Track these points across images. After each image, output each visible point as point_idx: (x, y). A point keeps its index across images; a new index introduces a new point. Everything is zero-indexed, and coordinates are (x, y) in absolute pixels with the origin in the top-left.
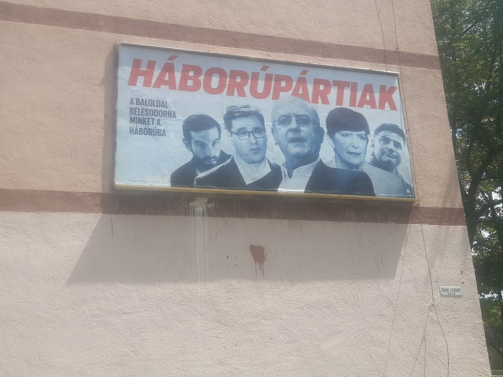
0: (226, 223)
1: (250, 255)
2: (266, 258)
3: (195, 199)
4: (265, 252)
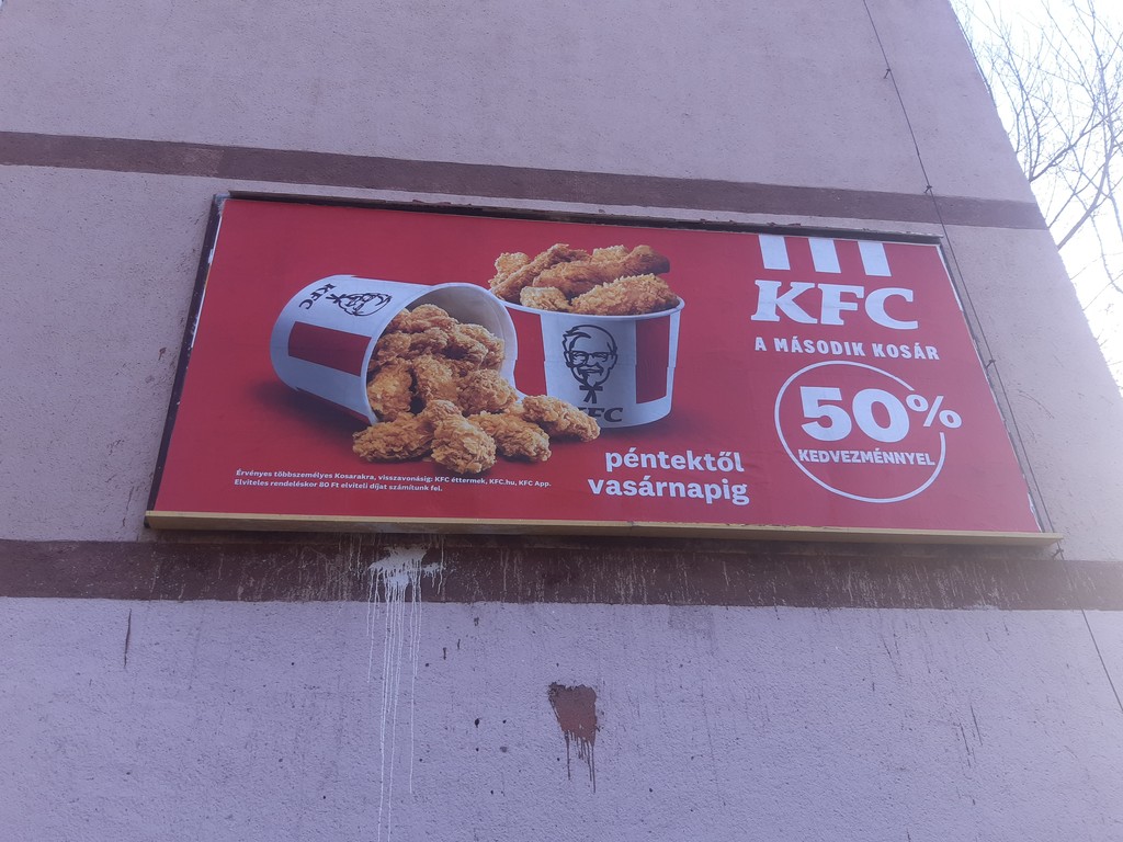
0: (476, 620)
1: (549, 716)
2: (600, 721)
3: (387, 554)
4: (598, 704)
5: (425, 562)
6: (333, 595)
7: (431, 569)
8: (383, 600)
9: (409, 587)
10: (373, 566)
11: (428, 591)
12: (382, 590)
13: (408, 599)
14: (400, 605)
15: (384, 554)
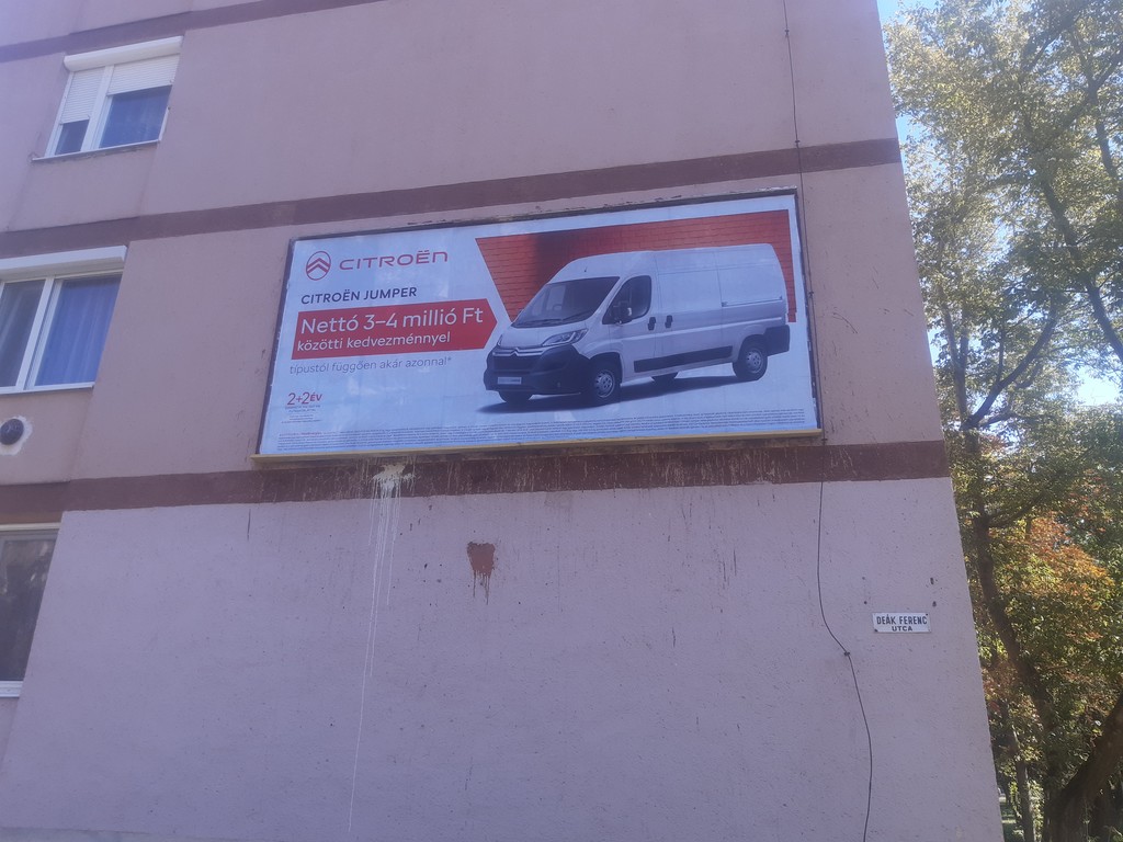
1: (466, 563)
2: (495, 564)
3: (383, 470)
4: (495, 554)
5: (404, 473)
6: (353, 496)
7: (406, 477)
8: (380, 497)
9: (395, 488)
10: (375, 477)
11: (405, 490)
12: (379, 491)
13: (393, 496)
14: (388, 500)
15: (382, 470)
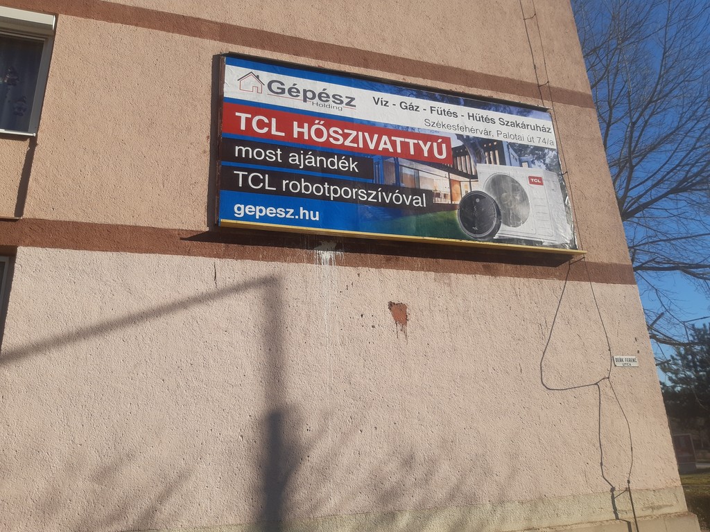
0: (359, 274)
1: (389, 315)
2: (408, 318)
4: (407, 310)
5: (336, 250)
6: (300, 261)
7: (339, 252)
8: (320, 264)
9: (331, 259)
10: (315, 249)
11: (339, 262)
12: (320, 259)
13: (331, 264)
14: (327, 267)
